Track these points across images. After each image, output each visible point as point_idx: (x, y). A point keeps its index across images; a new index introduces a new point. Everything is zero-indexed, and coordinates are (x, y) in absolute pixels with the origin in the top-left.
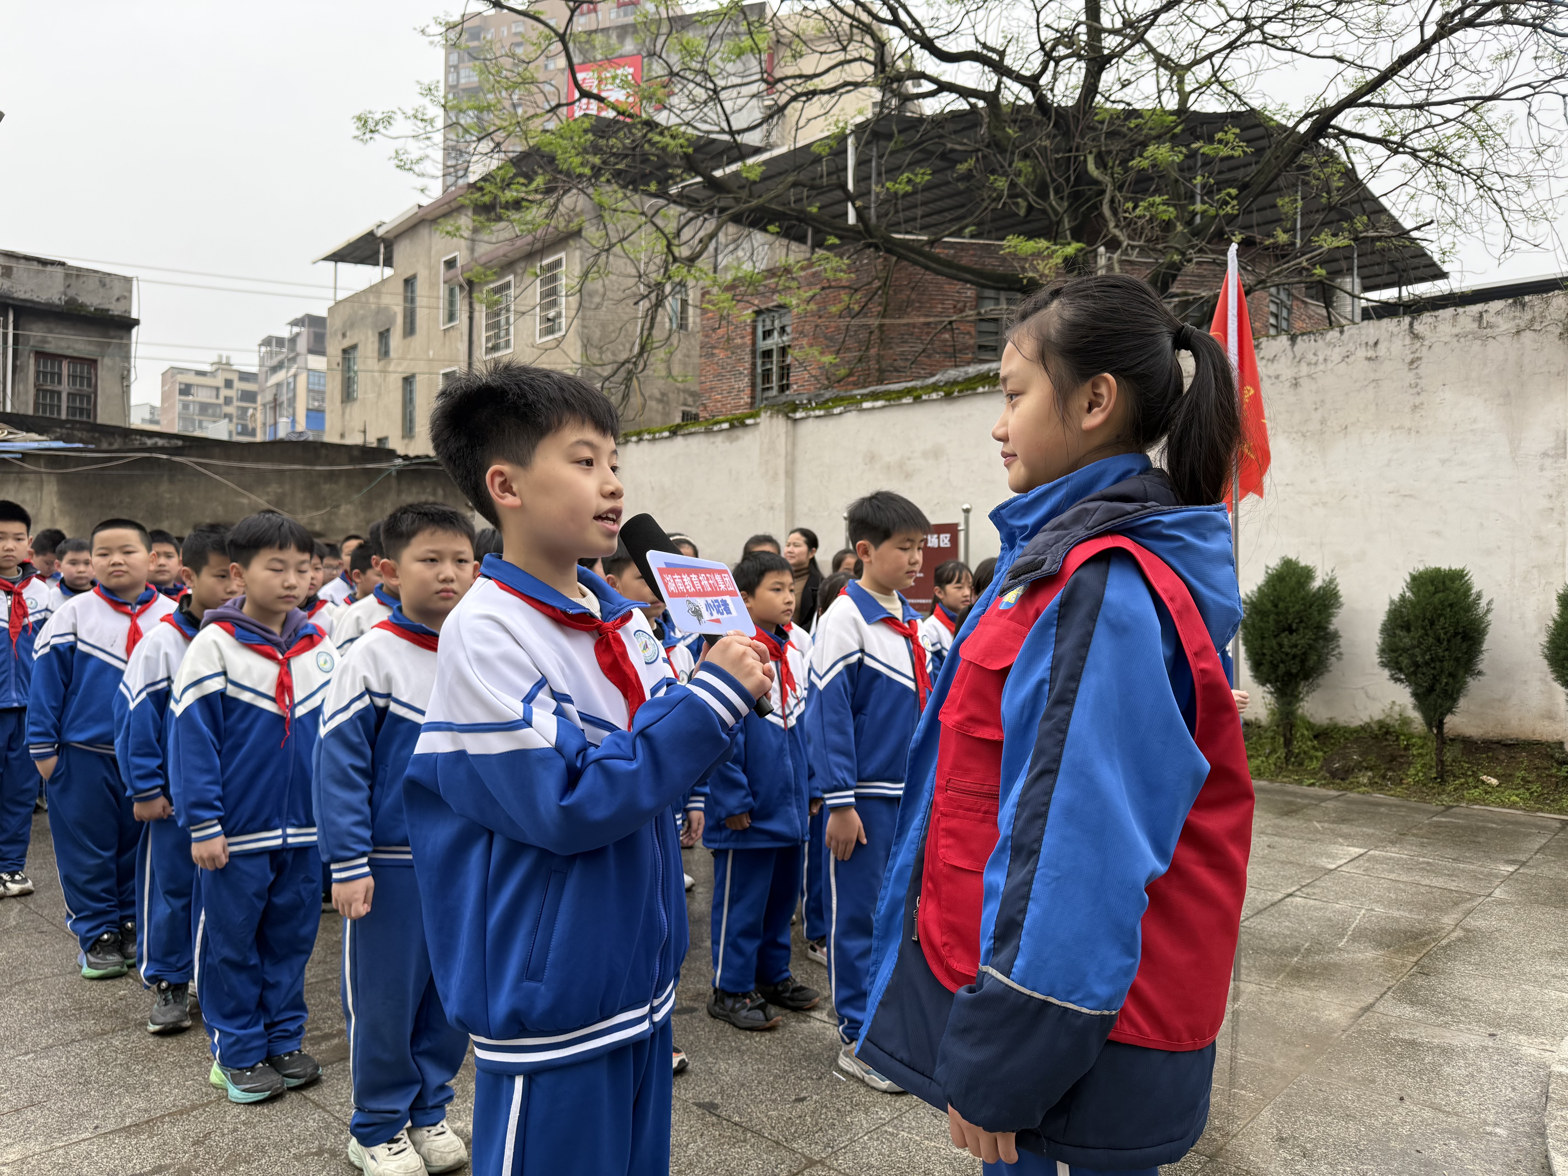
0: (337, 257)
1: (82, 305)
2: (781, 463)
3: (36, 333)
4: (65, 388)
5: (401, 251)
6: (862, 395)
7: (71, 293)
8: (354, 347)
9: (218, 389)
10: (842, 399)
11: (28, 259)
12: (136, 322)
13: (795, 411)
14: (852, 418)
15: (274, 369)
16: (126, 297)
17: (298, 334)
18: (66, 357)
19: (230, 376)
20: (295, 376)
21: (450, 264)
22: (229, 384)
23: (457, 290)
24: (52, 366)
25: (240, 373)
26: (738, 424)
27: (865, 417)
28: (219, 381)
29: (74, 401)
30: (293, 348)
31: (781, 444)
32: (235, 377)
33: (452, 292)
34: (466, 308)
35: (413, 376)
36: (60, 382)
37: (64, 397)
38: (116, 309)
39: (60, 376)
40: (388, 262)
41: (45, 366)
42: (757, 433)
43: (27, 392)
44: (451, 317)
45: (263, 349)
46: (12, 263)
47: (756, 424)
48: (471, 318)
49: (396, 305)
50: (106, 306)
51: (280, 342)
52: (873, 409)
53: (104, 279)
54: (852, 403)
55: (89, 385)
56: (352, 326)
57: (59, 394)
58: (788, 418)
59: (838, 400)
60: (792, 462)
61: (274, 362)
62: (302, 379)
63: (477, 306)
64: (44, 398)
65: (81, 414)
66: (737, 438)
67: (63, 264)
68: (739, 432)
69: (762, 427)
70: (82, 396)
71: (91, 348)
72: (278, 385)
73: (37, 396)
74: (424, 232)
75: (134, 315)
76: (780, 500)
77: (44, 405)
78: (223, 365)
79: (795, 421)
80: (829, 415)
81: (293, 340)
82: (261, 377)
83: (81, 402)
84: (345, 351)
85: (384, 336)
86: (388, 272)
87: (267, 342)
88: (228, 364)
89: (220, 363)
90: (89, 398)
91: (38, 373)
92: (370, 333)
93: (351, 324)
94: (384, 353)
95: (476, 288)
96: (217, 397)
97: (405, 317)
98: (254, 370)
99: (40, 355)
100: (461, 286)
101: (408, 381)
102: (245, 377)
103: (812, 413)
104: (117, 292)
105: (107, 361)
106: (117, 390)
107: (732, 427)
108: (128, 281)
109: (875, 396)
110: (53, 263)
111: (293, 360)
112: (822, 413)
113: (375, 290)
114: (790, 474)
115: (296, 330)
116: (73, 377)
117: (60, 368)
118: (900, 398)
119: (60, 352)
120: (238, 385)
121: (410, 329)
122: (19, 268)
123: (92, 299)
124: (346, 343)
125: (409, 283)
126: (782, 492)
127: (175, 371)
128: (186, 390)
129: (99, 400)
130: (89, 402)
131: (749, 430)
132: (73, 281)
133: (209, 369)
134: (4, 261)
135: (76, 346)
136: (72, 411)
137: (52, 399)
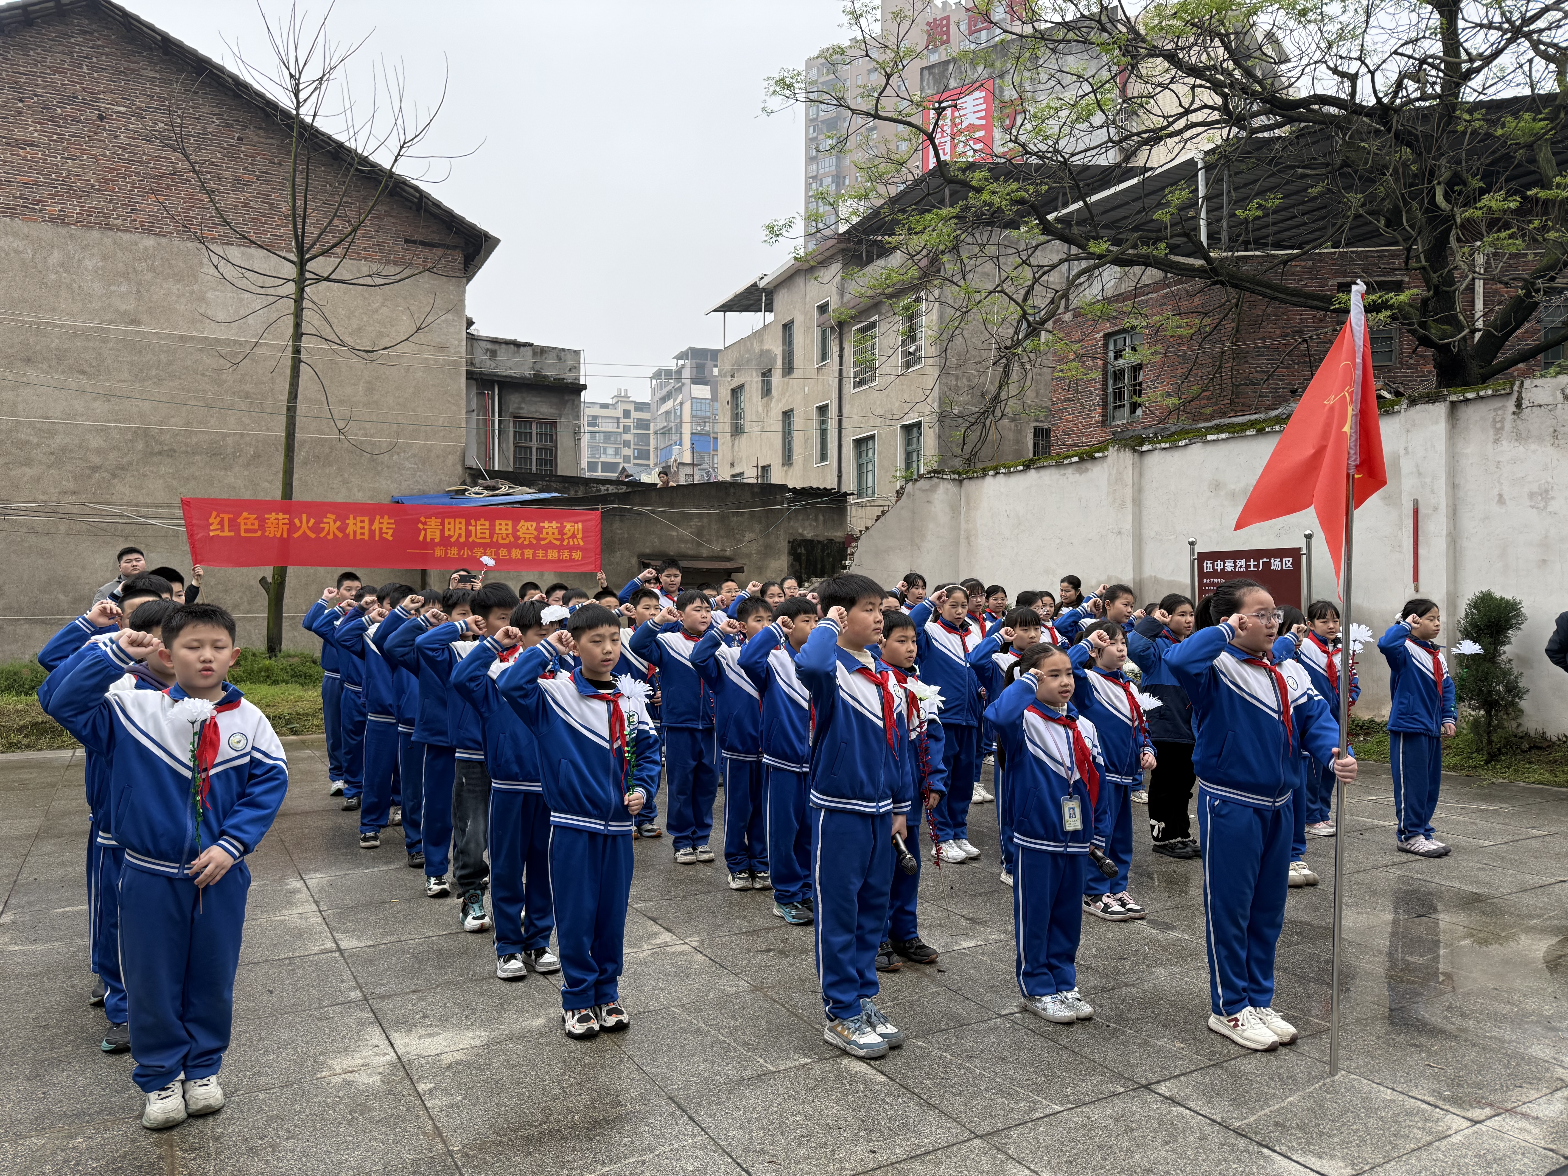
0: (726, 308)
1: (545, 377)
2: (1129, 492)
3: (515, 401)
4: (534, 444)
5: (781, 300)
6: (1207, 428)
7: (537, 367)
8: (742, 387)
9: (618, 419)
10: (1187, 432)
11: (507, 343)
12: (584, 387)
13: (1141, 445)
14: (1196, 452)
15: (664, 399)
16: (576, 368)
17: (683, 366)
18: (535, 419)
19: (627, 407)
20: (681, 404)
21: (823, 309)
22: (627, 414)
23: (829, 331)
24: (525, 427)
25: (635, 403)
26: (1087, 457)
27: (1210, 448)
28: (620, 414)
29: (541, 454)
30: (679, 379)
31: (1129, 476)
32: (631, 407)
33: (824, 332)
34: (836, 349)
35: (792, 410)
36: (531, 440)
37: (534, 450)
38: (569, 377)
39: (531, 434)
40: (769, 308)
41: (520, 427)
42: (1105, 465)
43: (508, 449)
44: (824, 356)
45: (654, 381)
46: (496, 347)
47: (1105, 457)
48: (841, 357)
49: (777, 349)
50: (562, 376)
51: (668, 374)
52: (1218, 440)
53: (560, 353)
54: (1198, 436)
55: (551, 441)
56: (739, 369)
57: (531, 448)
58: (1135, 451)
59: (1183, 433)
60: (1138, 491)
61: (664, 392)
62: (687, 407)
63: (846, 346)
64: (520, 453)
65: (546, 464)
66: (1087, 470)
67: (531, 345)
68: (1089, 465)
69: (1109, 459)
70: (546, 450)
71: (552, 411)
72: (667, 413)
73: (515, 452)
74: (800, 281)
75: (582, 382)
76: (1127, 525)
77: (520, 459)
78: (622, 397)
79: (1142, 453)
80: (1174, 447)
81: (679, 372)
82: (654, 406)
83: (546, 455)
84: (733, 390)
85: (766, 375)
86: (770, 317)
87: (657, 375)
88: (626, 396)
89: (619, 396)
90: (551, 451)
91: (515, 433)
92: (754, 374)
93: (738, 367)
94: (767, 391)
95: (846, 329)
96: (618, 427)
97: (784, 358)
98: (647, 400)
99: (517, 419)
100: (832, 328)
101: (787, 414)
102: (640, 407)
103: (1158, 446)
104: (570, 363)
105: (563, 421)
106: (572, 444)
107: (1082, 460)
108: (577, 353)
109: (1219, 429)
110: (525, 345)
111: (679, 390)
112: (1168, 445)
113: (758, 335)
114: (1137, 502)
115: (681, 362)
116: (540, 435)
117: (531, 428)
118: (1243, 431)
119: (530, 416)
120: (634, 414)
121: (788, 369)
122: (502, 352)
123: (552, 371)
124: (735, 384)
125: (788, 327)
126: (1130, 517)
129: (559, 452)
130: (551, 458)
131: (1097, 462)
132: (538, 358)
133: (610, 402)
134: (489, 346)
135: (542, 410)
136: (540, 462)
137: (525, 454)
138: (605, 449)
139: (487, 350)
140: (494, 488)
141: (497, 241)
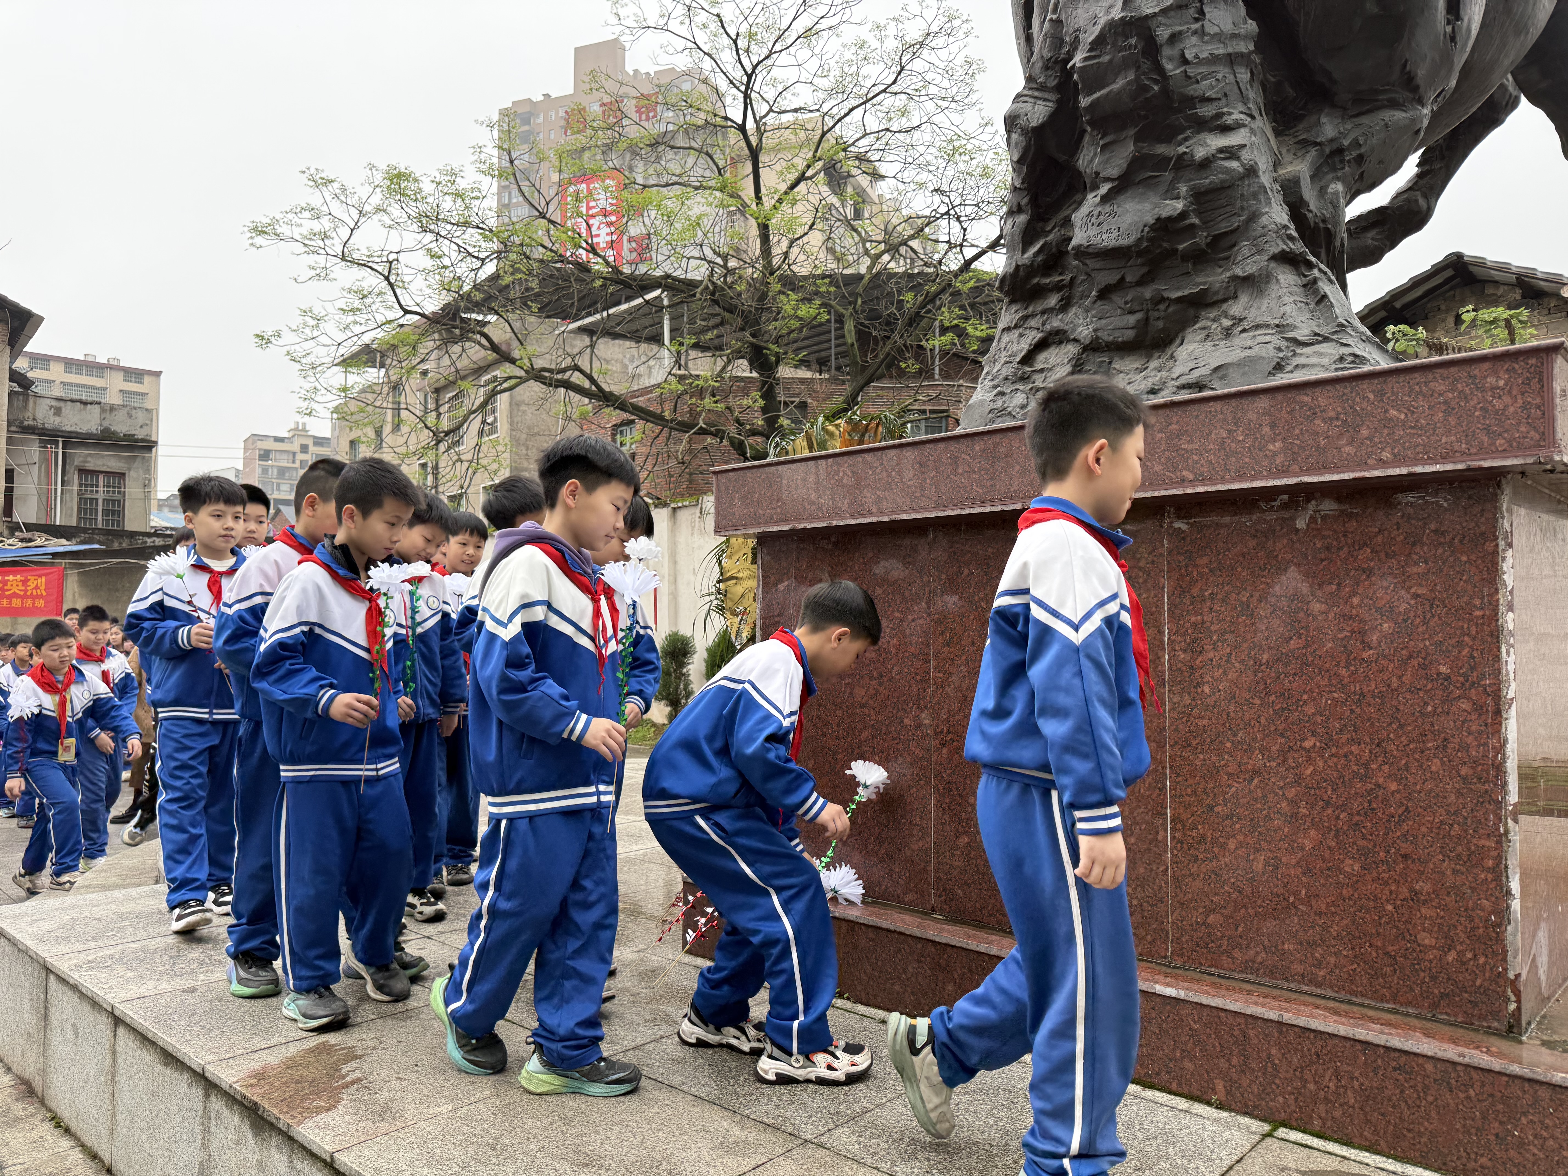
1: (114, 432)
3: (80, 455)
4: (101, 496)
5: (390, 363)
7: (106, 424)
8: (358, 439)
9: (294, 454)
11: (72, 400)
18: (101, 472)
19: (305, 441)
21: (425, 375)
22: (304, 449)
23: (429, 396)
24: (92, 480)
25: (314, 437)
28: (296, 447)
29: (108, 505)
32: (310, 442)
34: (434, 411)
36: (97, 491)
37: (100, 502)
38: (140, 434)
39: (97, 487)
41: (86, 480)
46: (62, 404)
49: (387, 407)
50: (133, 432)
53: (130, 412)
55: (119, 492)
56: (356, 422)
57: (97, 500)
64: (86, 504)
65: (113, 515)
67: (100, 403)
70: (114, 501)
71: (121, 464)
73: (80, 503)
77: (85, 509)
78: (300, 432)
82: (334, 442)
83: (113, 505)
84: (351, 442)
85: (379, 431)
88: (304, 430)
89: (296, 429)
90: (119, 501)
91: (80, 485)
92: (369, 428)
94: (379, 446)
96: (294, 462)
97: (393, 416)
98: (327, 434)
99: (82, 472)
102: (320, 441)
104: (140, 421)
105: (133, 474)
106: (140, 495)
110: (92, 403)
116: (107, 487)
117: (97, 481)
119: (97, 469)
120: (311, 448)
121: (396, 427)
122: (67, 408)
123: (122, 427)
124: (353, 436)
125: (396, 389)
127: (256, 437)
128: (265, 455)
129: (127, 503)
130: (119, 506)
132: (107, 415)
133: (286, 435)
134: (54, 403)
135: (110, 464)
136: (106, 512)
137: (91, 504)
138: (278, 485)
139: (51, 407)
140: (30, 540)
141: (41, 319)
